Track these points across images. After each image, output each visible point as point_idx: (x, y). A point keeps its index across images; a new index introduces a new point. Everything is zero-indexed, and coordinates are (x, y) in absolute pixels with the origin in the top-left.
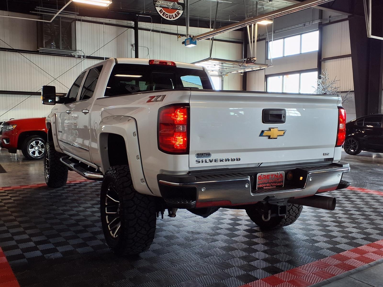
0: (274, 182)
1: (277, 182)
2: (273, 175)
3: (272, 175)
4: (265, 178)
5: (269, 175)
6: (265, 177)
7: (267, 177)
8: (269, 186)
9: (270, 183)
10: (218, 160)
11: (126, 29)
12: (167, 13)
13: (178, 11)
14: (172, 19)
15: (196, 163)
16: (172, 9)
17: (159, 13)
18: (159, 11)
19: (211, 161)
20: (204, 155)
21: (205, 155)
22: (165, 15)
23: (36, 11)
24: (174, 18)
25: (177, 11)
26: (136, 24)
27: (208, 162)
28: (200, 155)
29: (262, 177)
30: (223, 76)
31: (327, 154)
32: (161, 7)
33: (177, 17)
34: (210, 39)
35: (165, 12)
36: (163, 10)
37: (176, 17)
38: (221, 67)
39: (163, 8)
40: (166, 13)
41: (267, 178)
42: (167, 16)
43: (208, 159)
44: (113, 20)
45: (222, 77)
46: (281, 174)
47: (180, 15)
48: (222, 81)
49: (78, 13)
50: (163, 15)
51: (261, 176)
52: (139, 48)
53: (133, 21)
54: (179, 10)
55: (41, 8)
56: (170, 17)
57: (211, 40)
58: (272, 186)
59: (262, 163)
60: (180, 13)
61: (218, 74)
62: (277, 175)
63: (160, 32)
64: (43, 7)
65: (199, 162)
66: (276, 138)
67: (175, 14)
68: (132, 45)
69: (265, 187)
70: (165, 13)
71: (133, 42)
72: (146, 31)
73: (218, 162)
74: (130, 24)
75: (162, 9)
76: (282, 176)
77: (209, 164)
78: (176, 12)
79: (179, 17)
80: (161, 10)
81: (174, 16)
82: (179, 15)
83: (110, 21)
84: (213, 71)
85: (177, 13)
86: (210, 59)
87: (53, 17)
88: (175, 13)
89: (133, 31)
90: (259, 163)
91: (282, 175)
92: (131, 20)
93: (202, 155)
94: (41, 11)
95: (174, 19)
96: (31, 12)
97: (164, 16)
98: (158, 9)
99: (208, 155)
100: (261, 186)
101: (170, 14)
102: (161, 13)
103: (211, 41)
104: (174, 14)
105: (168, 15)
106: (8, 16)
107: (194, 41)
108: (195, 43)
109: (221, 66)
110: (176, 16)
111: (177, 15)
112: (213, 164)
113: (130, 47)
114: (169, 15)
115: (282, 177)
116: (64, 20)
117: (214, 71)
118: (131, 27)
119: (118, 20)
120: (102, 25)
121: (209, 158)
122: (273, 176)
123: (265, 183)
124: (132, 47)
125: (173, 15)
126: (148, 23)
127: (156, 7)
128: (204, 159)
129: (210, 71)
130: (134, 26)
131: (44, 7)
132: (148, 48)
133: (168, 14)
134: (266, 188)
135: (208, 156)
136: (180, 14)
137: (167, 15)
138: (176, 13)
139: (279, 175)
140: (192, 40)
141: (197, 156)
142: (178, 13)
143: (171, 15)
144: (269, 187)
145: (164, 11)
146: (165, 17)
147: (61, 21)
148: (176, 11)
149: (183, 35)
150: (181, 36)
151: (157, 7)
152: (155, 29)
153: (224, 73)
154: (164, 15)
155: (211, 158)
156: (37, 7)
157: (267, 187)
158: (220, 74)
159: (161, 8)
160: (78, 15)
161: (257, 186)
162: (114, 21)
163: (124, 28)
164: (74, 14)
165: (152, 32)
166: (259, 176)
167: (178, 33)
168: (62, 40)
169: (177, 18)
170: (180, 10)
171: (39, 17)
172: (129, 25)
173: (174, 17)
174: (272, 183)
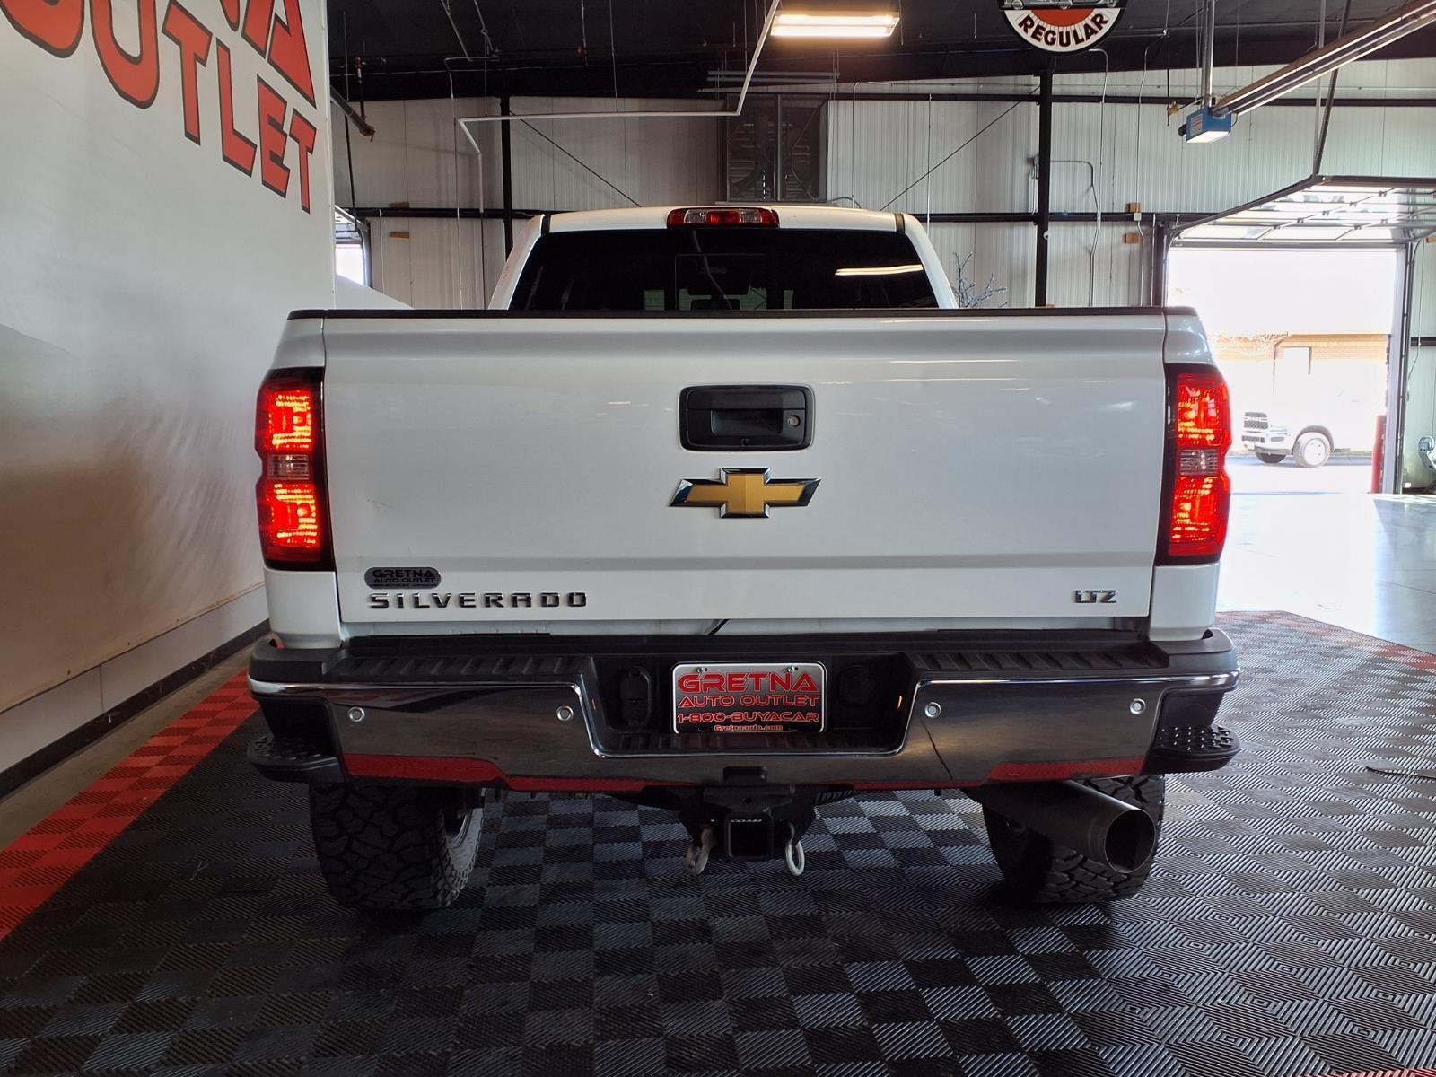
0: (770, 708)
1: (788, 709)
2: (764, 675)
3: (757, 676)
4: (718, 686)
5: (742, 675)
6: (716, 681)
7: (731, 683)
8: (744, 723)
9: (751, 710)
10: (473, 600)
11: (1011, 104)
12: (1053, 28)
13: (1096, 11)
14: (1073, 47)
15: (373, 607)
16: (1072, 7)
17: (1020, 31)
18: (1020, 25)
19: (440, 603)
20: (405, 577)
21: (411, 576)
22: (1043, 37)
23: (713, 85)
24: (1078, 41)
25: (1093, 15)
26: (1046, 85)
27: (428, 606)
28: (389, 577)
29: (701, 679)
30: (1415, 244)
31: (1099, 596)
32: (1026, 8)
33: (1092, 37)
34: (1319, 102)
35: (1042, 23)
36: (1035, 19)
37: (1088, 38)
38: (1405, 208)
39: (1037, 11)
40: (1048, 27)
41: (731, 688)
42: (1049, 40)
43: (424, 594)
44: (963, 80)
45: (1407, 247)
46: (805, 676)
47: (1106, 28)
48: (1410, 263)
49: (838, 75)
50: (1034, 36)
51: (695, 677)
52: (1054, 168)
53: (1036, 75)
54: (1104, 6)
55: (723, 73)
56: (1065, 41)
57: (1322, 105)
58: (758, 722)
59: (726, 621)
60: (1105, 19)
61: (1390, 237)
62: (783, 676)
63: (1138, 102)
64: (729, 70)
65: (385, 604)
66: (763, 516)
67: (1087, 27)
68: (1031, 161)
69: (722, 724)
70: (1044, 29)
71: (1035, 149)
72: (1087, 105)
73: (474, 606)
74: (1026, 87)
75: (1032, 15)
76: (810, 681)
77: (435, 614)
78: (1090, 17)
79: (1101, 33)
80: (1028, 18)
81: (1081, 34)
82: (1100, 28)
83: (953, 84)
84: (1357, 226)
85: (1094, 20)
86: (1316, 179)
87: (739, 97)
88: (1084, 22)
89: (1035, 109)
90: (718, 620)
91: (815, 680)
92: (1029, 73)
93: (394, 575)
94: (723, 85)
95: (1079, 45)
96: (700, 90)
97: (1039, 40)
98: (1015, 17)
99: (427, 577)
100: (695, 718)
101: (1064, 30)
102: (1026, 31)
103: (1323, 110)
104: (1080, 28)
105: (1054, 34)
106: (617, 112)
107: (1221, 118)
108: (1226, 126)
109: (1408, 204)
110: (1092, 33)
111: (1091, 29)
112: (453, 613)
113: (1022, 168)
114: (1061, 34)
115: (813, 687)
116: (794, 104)
117: (1363, 227)
118: (1029, 98)
119: (982, 80)
120: (927, 103)
121: (433, 591)
122: (765, 681)
123: (719, 708)
124: (1030, 167)
125: (1075, 32)
126: (1094, 75)
127: (1007, 12)
128: (407, 593)
129: (1347, 229)
130: (1038, 92)
131: (734, 70)
132: (1089, 164)
133: (1057, 30)
134: (728, 728)
135: (427, 581)
136: (1106, 22)
137: (1050, 36)
138: (1088, 21)
139: (794, 681)
140: (1214, 115)
141: (375, 578)
142: (1098, 19)
143: (1068, 33)
144: (744, 728)
145: (1037, 22)
146: (1042, 45)
147: (783, 108)
148: (1089, 14)
149: (1186, 101)
150: (1180, 106)
151: (1012, 8)
152: (1122, 91)
153: (1419, 232)
154: (1041, 34)
155: (440, 591)
156: (710, 73)
157: (734, 724)
158: (1401, 237)
159: (1029, 12)
160: (839, 81)
161: (677, 719)
162: (967, 85)
163: (1003, 103)
164: (829, 78)
165: (1108, 106)
166: (680, 676)
167: (1170, 95)
168: (786, 169)
169: (1094, 39)
170: (1107, 7)
171: (720, 103)
172: (1022, 90)
173: (1080, 38)
174: (763, 710)
